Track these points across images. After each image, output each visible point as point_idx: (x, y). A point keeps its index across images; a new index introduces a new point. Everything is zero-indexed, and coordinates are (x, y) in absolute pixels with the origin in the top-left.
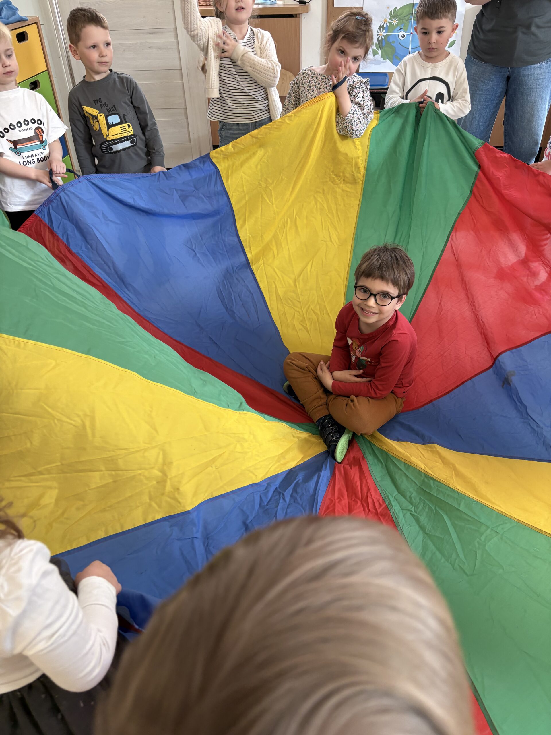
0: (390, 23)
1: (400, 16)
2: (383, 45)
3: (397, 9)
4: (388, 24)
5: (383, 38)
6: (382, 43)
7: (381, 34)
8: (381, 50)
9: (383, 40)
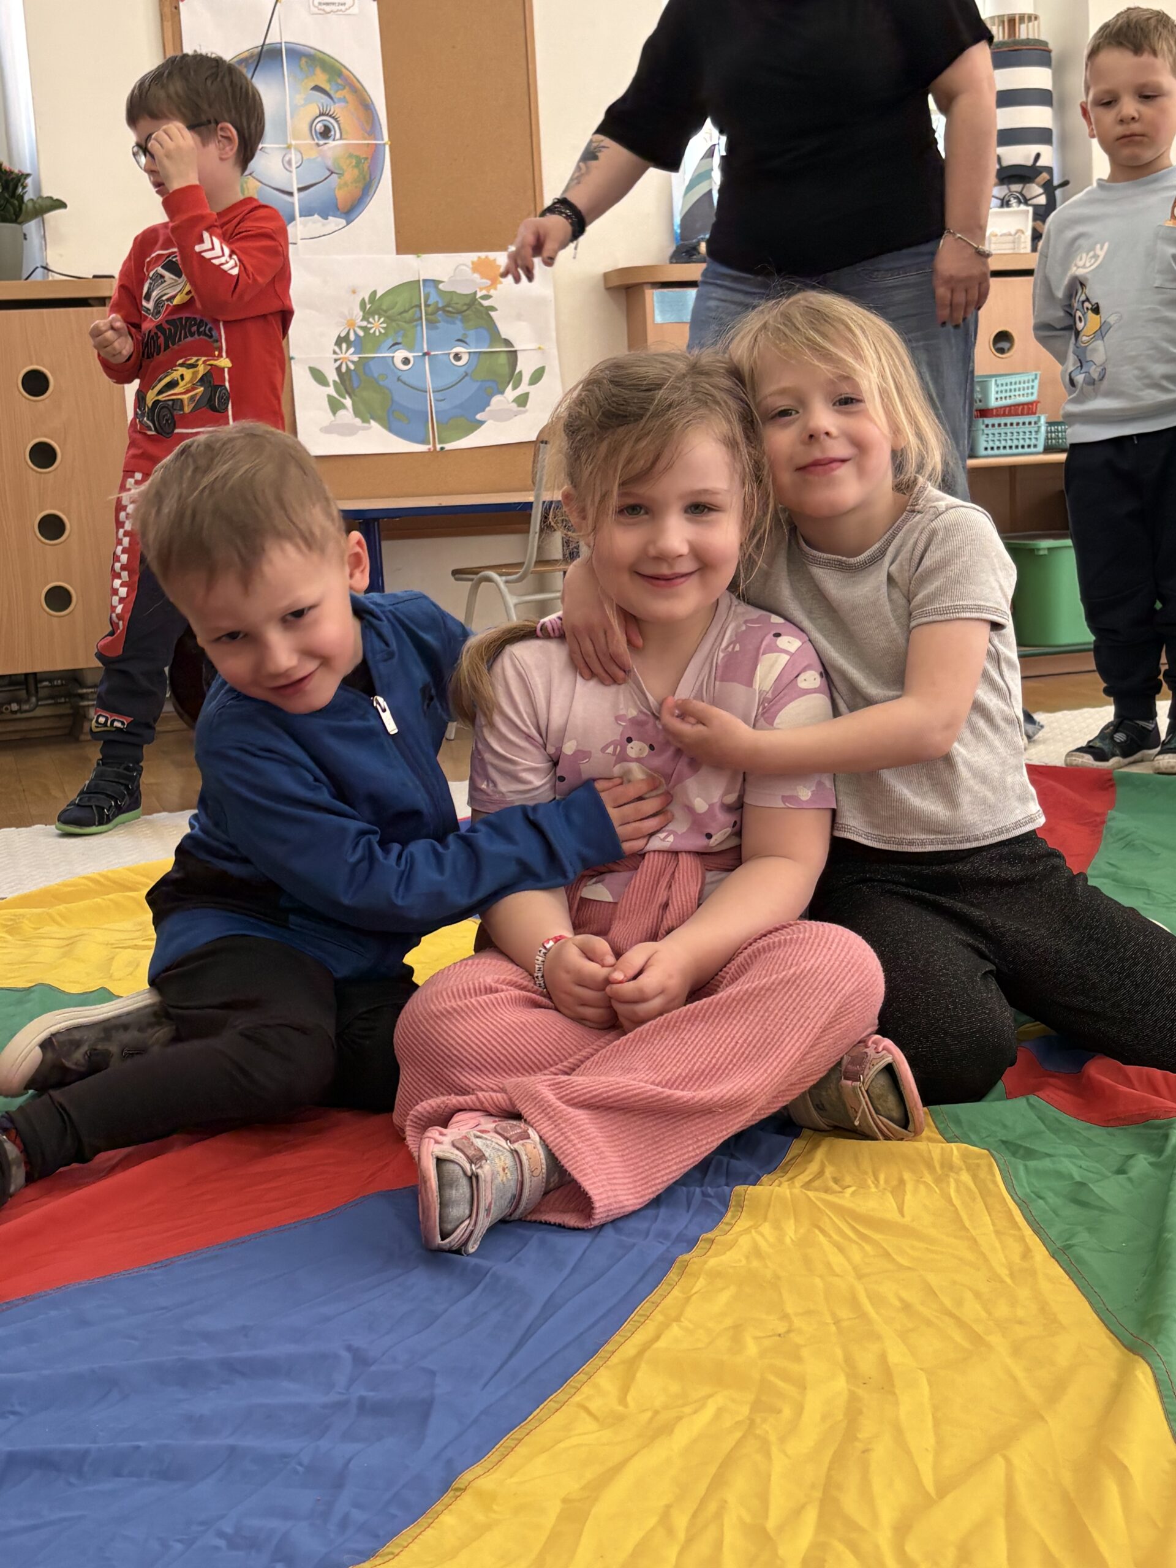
0: (364, 329)
1: (390, 313)
2: (355, 384)
3: (377, 297)
4: (361, 333)
5: (352, 367)
6: (350, 380)
7: (345, 358)
8: (351, 397)
9: (353, 373)
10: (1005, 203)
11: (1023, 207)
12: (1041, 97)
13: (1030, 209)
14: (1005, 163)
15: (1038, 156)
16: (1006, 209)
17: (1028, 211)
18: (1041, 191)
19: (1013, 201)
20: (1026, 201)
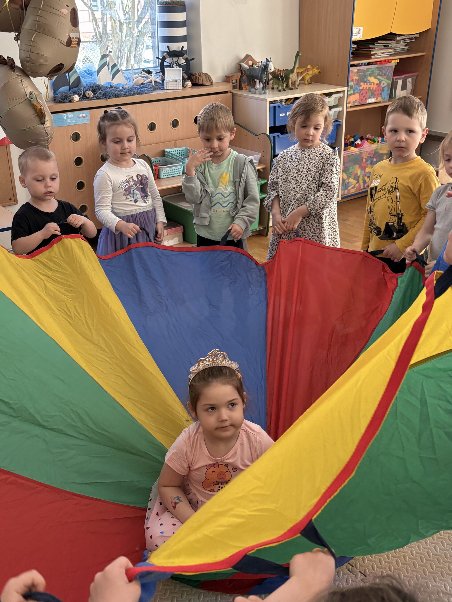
10: (171, 66)
11: (178, 68)
12: (183, 24)
13: (181, 69)
14: (171, 50)
15: (183, 47)
16: (172, 69)
17: (180, 70)
18: (184, 61)
19: (175, 65)
20: (180, 66)
